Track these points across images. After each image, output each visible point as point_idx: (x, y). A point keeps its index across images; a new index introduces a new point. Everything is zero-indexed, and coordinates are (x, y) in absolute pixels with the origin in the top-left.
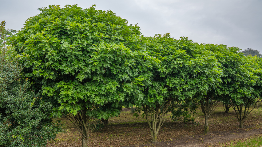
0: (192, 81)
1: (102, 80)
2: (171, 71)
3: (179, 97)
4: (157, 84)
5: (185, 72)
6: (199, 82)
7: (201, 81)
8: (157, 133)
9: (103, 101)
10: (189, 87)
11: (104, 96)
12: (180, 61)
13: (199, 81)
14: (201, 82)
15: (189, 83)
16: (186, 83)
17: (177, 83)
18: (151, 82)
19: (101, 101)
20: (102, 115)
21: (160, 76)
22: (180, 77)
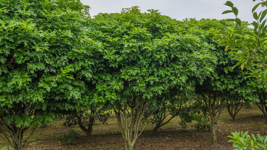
0: (161, 71)
1: (6, 72)
2: (126, 57)
3: (144, 94)
4: (109, 77)
5: (147, 59)
6: (172, 72)
7: (174, 70)
8: (133, 144)
9: (11, 101)
10: (157, 80)
11: (13, 95)
12: (134, 43)
13: (172, 70)
14: (174, 72)
15: (156, 74)
16: (152, 74)
17: (134, 74)
18: (91, 73)
19: (7, 102)
20: (24, 122)
21: (110, 66)
22: (141, 66)
